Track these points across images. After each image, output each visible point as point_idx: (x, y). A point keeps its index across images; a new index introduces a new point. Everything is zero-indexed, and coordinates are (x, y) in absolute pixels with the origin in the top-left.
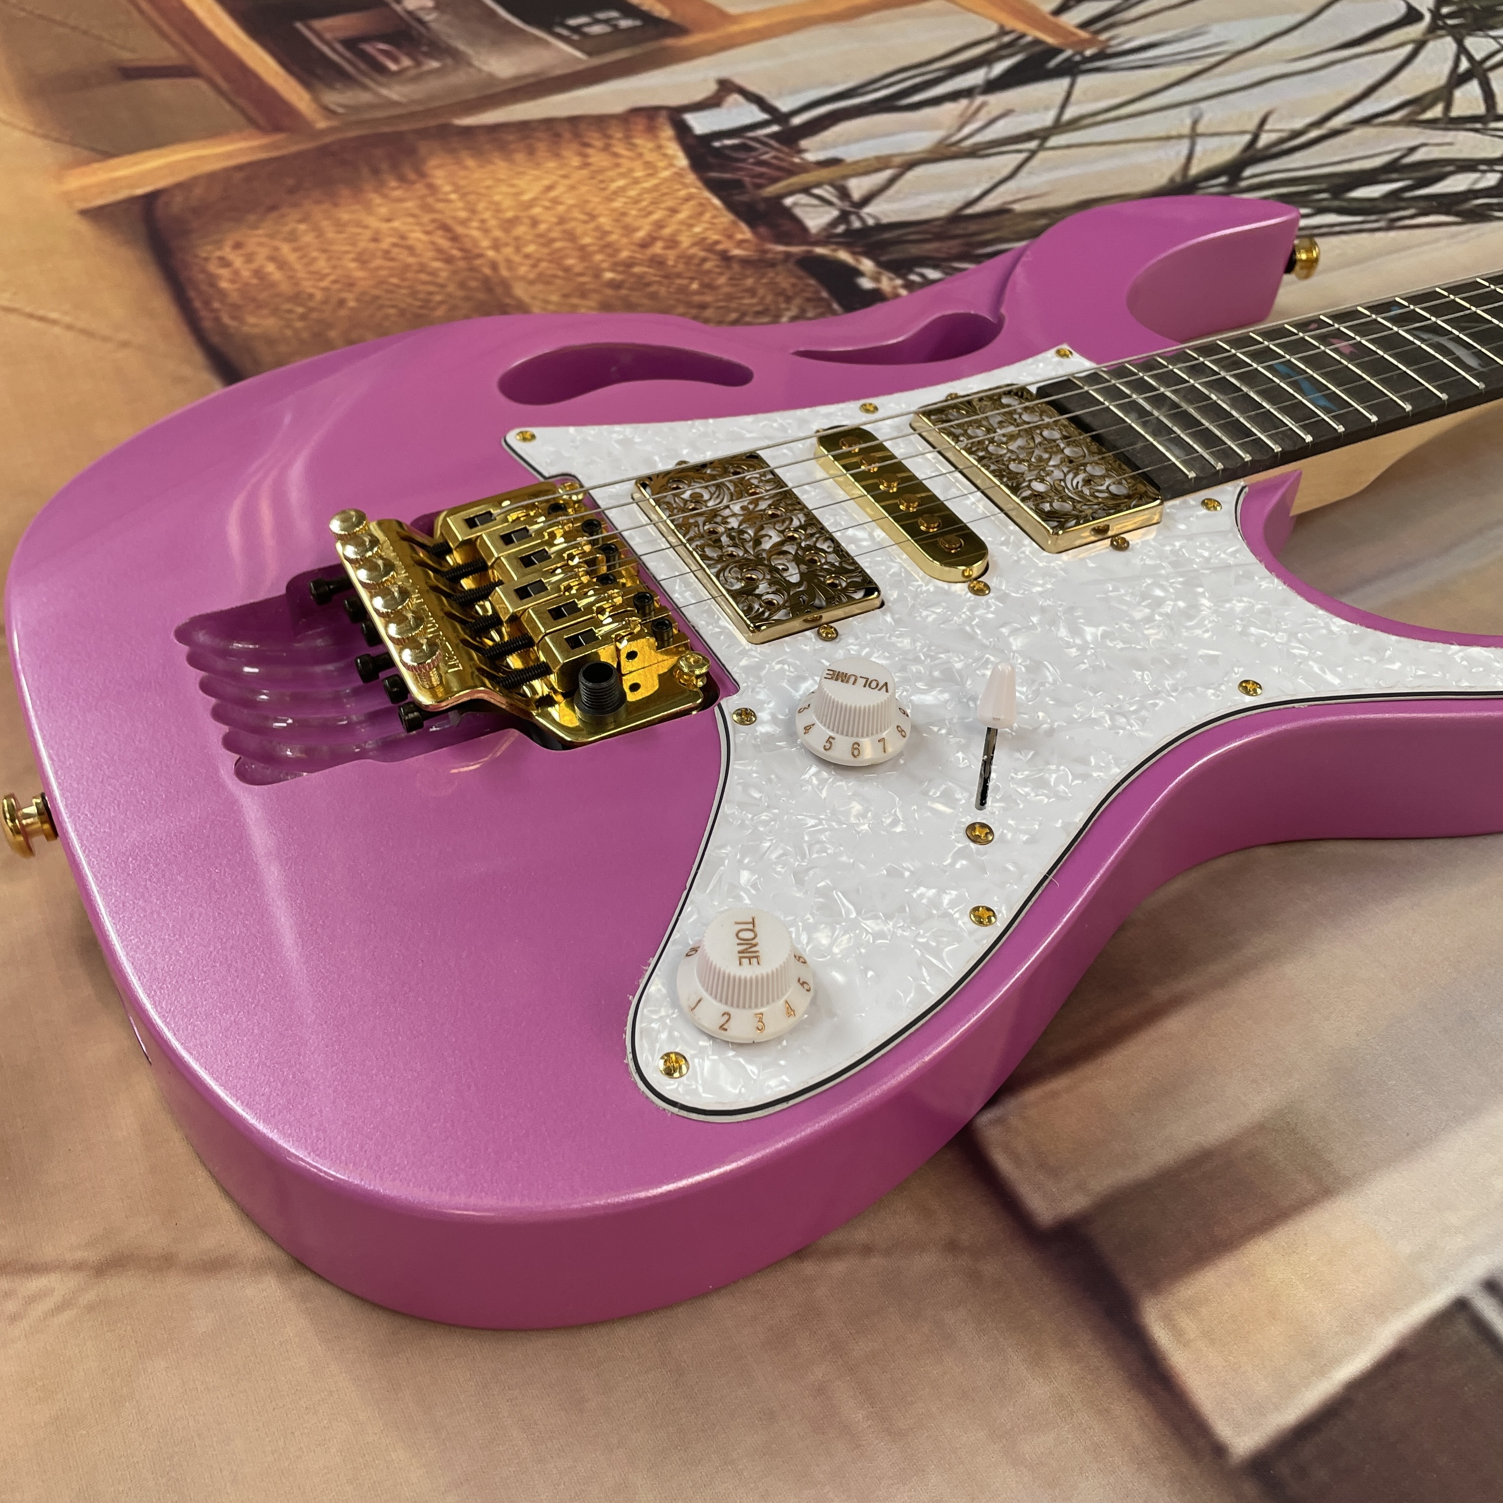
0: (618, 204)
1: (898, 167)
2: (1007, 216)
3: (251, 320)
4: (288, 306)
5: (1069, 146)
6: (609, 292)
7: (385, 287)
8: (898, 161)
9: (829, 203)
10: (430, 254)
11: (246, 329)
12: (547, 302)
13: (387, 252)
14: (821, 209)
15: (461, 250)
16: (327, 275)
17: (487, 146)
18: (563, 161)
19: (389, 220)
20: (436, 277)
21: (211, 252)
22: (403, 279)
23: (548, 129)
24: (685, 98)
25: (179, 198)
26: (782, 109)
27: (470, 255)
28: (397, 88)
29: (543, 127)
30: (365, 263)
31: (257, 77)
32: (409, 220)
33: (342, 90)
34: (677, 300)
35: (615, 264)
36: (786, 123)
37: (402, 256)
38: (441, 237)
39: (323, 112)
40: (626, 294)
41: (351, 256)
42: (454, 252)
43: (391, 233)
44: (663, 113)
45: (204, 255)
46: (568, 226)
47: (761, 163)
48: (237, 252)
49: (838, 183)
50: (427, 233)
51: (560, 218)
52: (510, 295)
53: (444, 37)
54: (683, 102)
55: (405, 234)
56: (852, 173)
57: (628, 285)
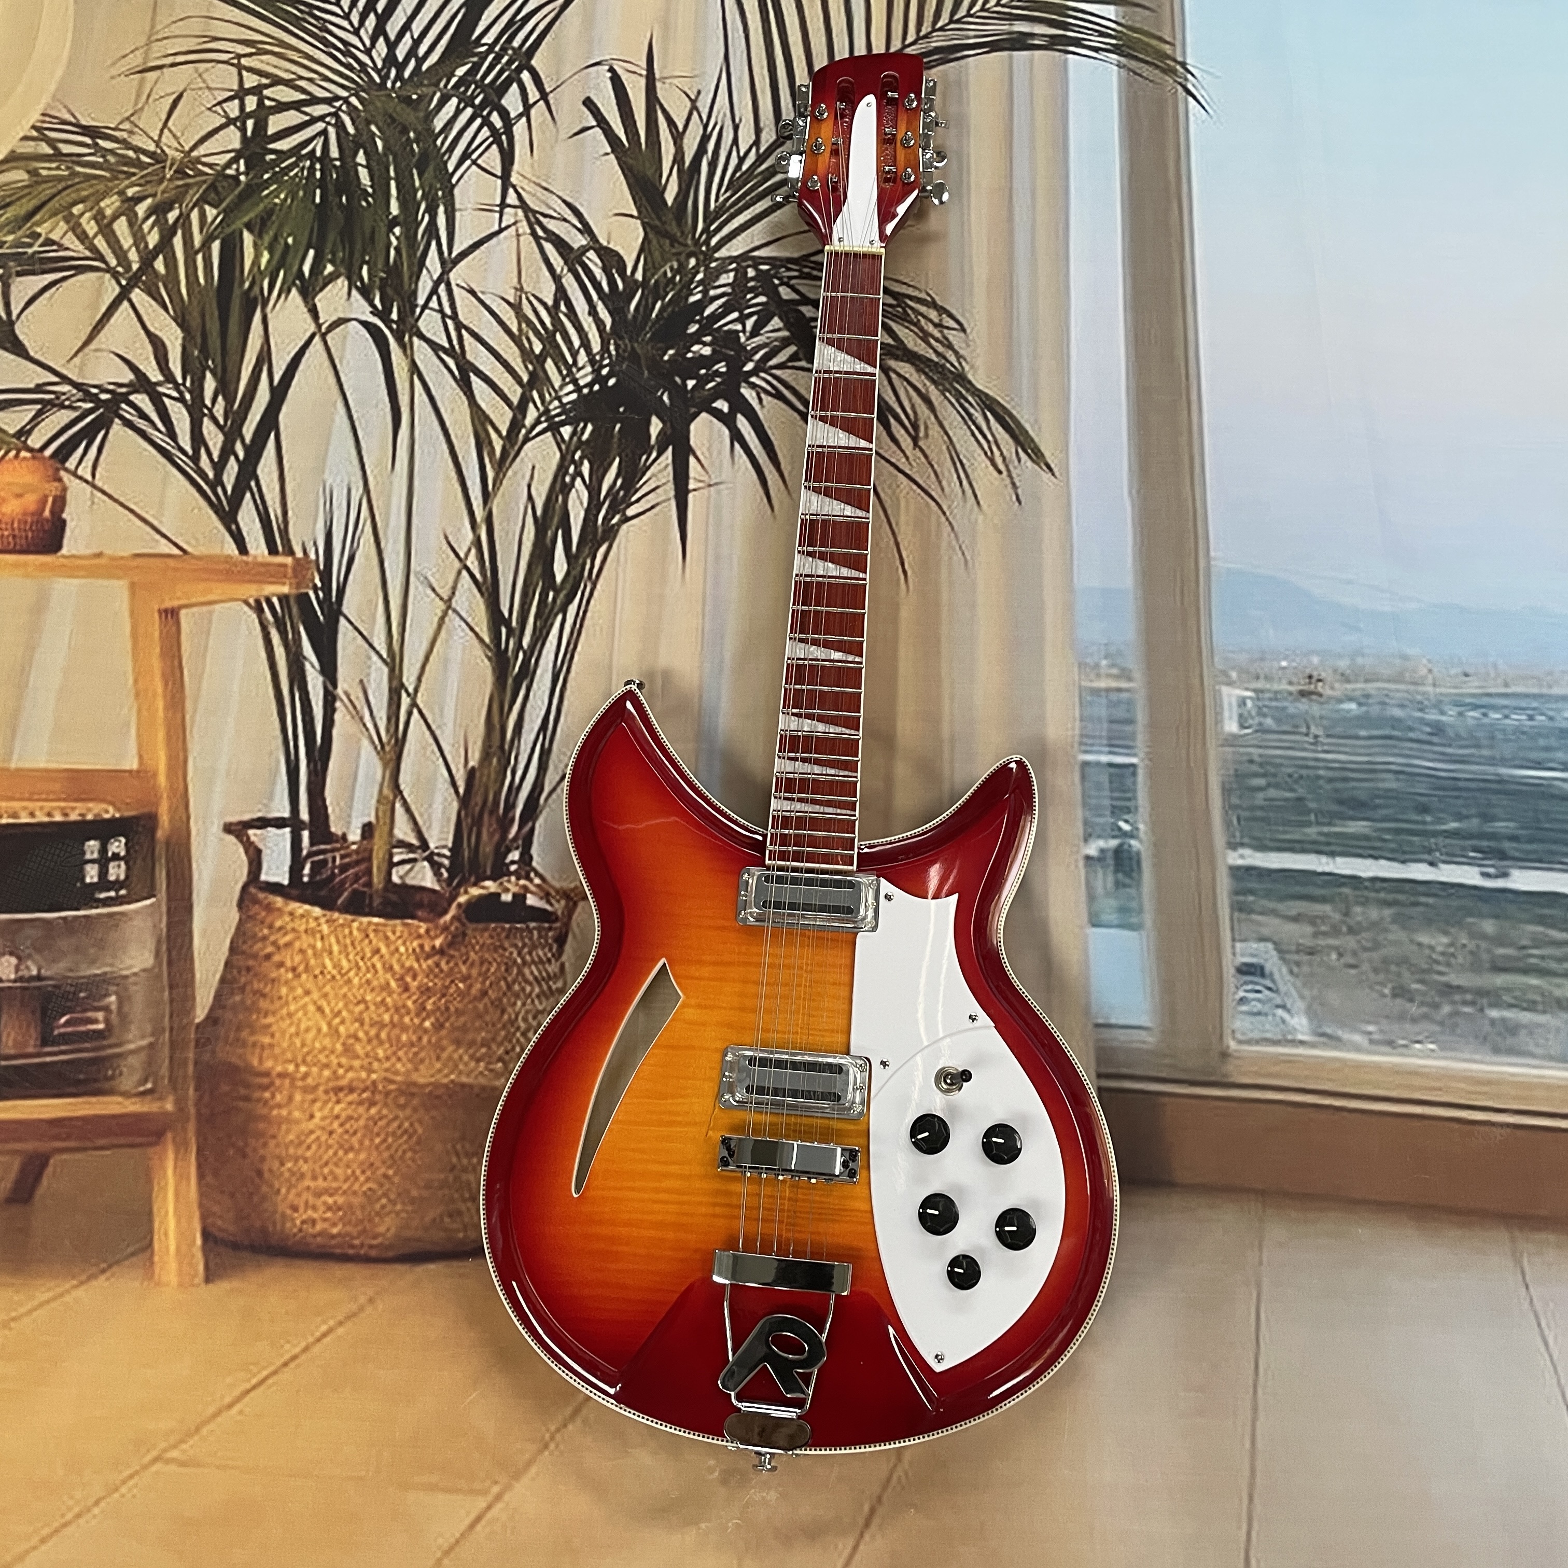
0: (356, 981)
1: (395, 797)
2: (478, 774)
3: (381, 1229)
5: (419, 681)
6: (444, 1033)
8: (387, 791)
9: (414, 860)
10: (361, 1110)
11: (389, 1235)
12: (439, 1071)
13: (347, 1132)
14: (416, 869)
15: (364, 1091)
16: (353, 1172)
17: (241, 1016)
18: (282, 981)
19: (312, 1117)
20: (386, 1116)
21: (295, 1225)
22: (378, 1135)
23: (239, 972)
24: (241, 867)
25: (220, 1223)
26: (286, 814)
27: (372, 1088)
28: (131, 1036)
29: (235, 972)
30: (351, 1148)
31: (71, 1119)
32: (318, 1105)
33: (117, 1072)
34: (470, 1002)
35: (418, 1015)
36: (303, 822)
37: (355, 1127)
38: (346, 1095)
39: (149, 1098)
40: (452, 1025)
41: (341, 1153)
42: (365, 1095)
43: (328, 1121)
44: (253, 890)
45: (295, 1230)
46: (367, 1020)
47: (344, 868)
48: (301, 1210)
49: (394, 842)
50: (338, 1102)
51: (356, 1020)
52: (423, 1086)
53: (70, 974)
54: (245, 870)
55: (333, 1114)
56: (387, 827)
57: (443, 1019)
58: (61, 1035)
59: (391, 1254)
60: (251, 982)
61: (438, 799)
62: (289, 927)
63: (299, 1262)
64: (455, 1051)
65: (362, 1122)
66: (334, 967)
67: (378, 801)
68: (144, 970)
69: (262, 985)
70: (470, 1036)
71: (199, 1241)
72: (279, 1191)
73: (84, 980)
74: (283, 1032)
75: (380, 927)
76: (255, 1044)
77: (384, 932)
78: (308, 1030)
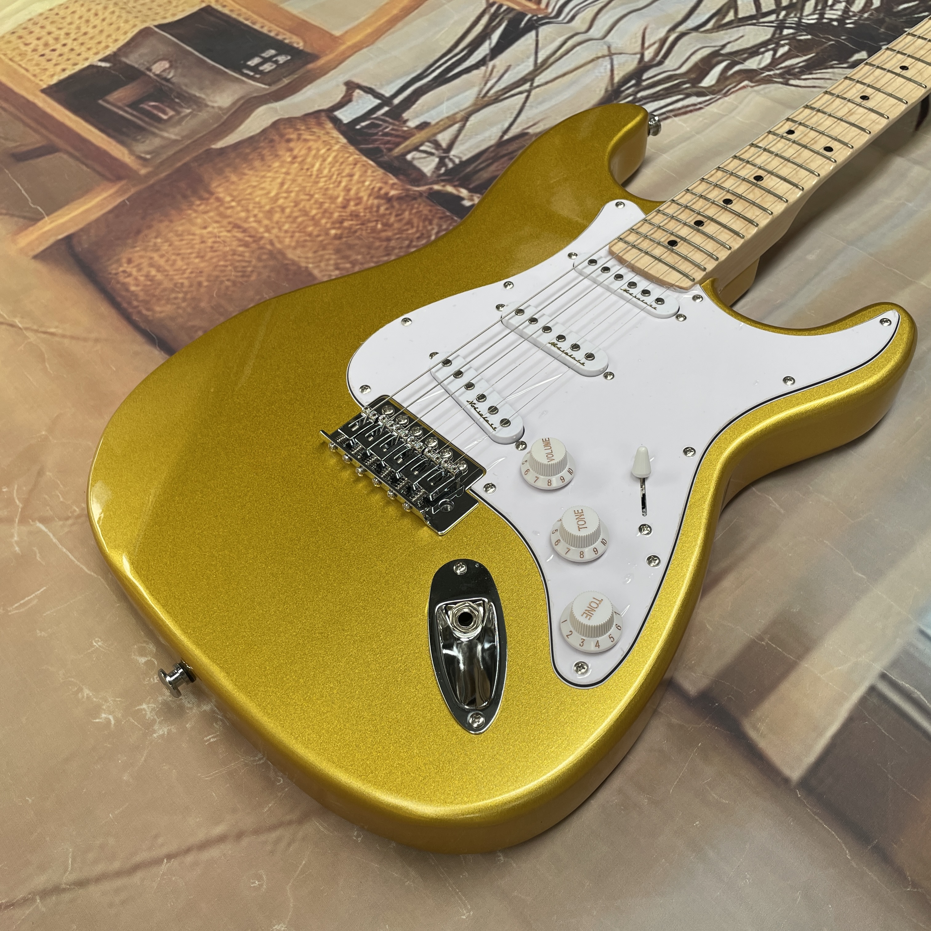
0: (321, 185)
1: (460, 121)
3: (158, 309)
4: (173, 295)
5: (547, 83)
6: (337, 242)
7: (219, 268)
8: (459, 117)
9: (432, 154)
10: (235, 243)
11: (158, 315)
12: (307, 258)
13: (212, 247)
14: (428, 159)
15: (251, 237)
16: (186, 269)
17: (237, 161)
18: (282, 159)
19: (205, 228)
20: (244, 256)
21: (117, 269)
22: (226, 261)
23: (266, 139)
24: (332, 101)
25: (84, 237)
26: (387, 95)
27: (256, 239)
28: (171, 130)
29: (262, 138)
30: (202, 257)
31: (92, 144)
32: (215, 225)
33: (142, 140)
34: (374, 238)
35: (333, 223)
36: (391, 103)
37: (221, 248)
38: (237, 232)
39: (140, 161)
40: (346, 241)
41: (194, 255)
42: (247, 239)
43: (210, 235)
44: (323, 114)
45: (113, 272)
46: (301, 206)
47: (386, 134)
48: (131, 265)
49: (431, 140)
50: (229, 231)
51: (295, 202)
52: (287, 259)
53: (184, 88)
54: (331, 104)
55: (218, 234)
56: (437, 131)
57: (345, 235)
58: (143, 108)
59: (143, 325)
60: (264, 148)
61: (486, 134)
62: (318, 135)
64: (330, 254)
65: (227, 249)
66: (318, 170)
67: (448, 118)
68: (219, 108)
69: (269, 153)
70: (348, 253)
71: (60, 237)
72: (135, 247)
73: (186, 95)
74: (248, 181)
75: (369, 166)
76: (226, 177)
77: (368, 169)
78: (263, 189)
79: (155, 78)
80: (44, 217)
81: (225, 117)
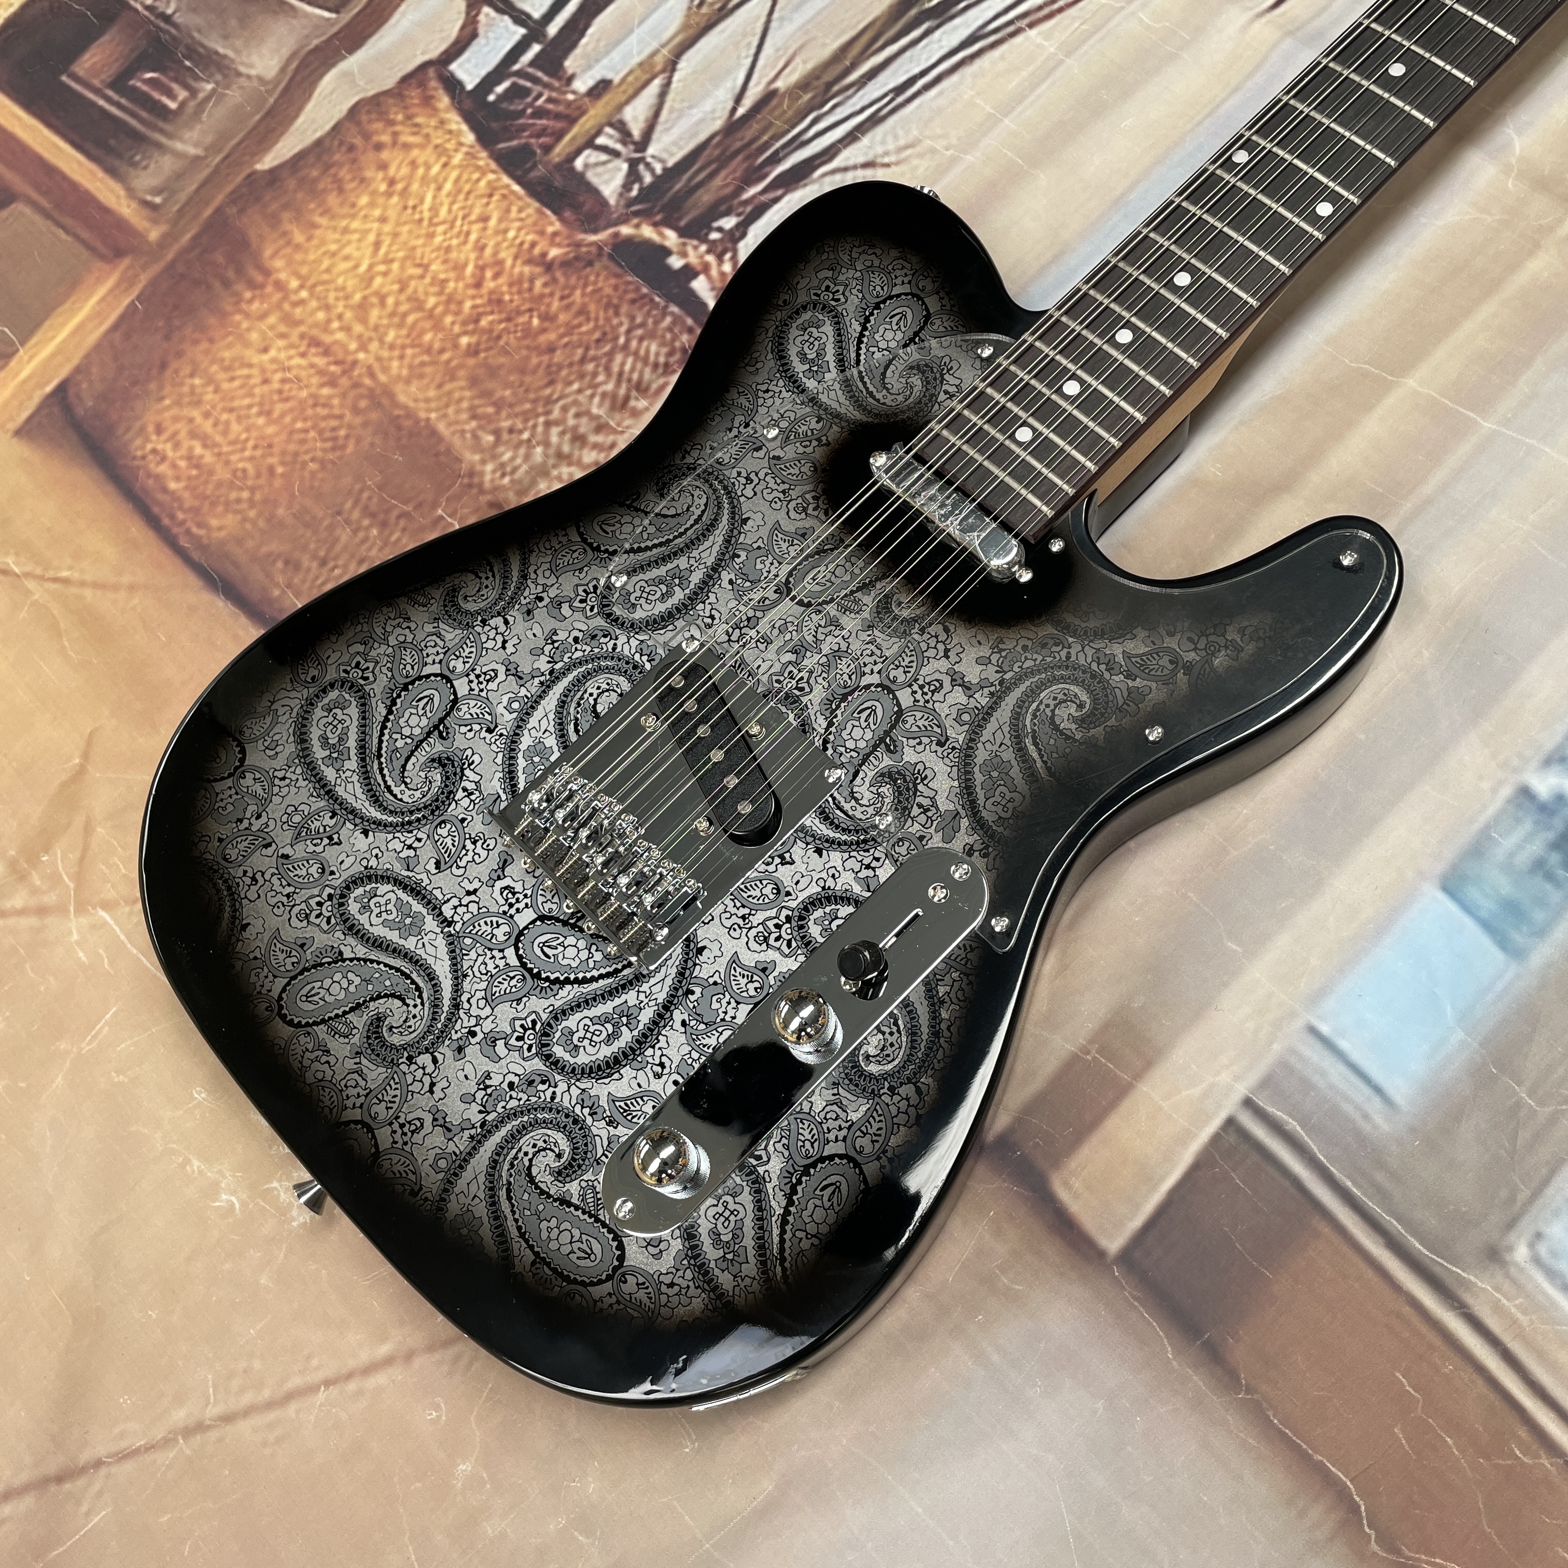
0: (438, 239)
1: (663, 71)
2: (773, 102)
3: (214, 522)
6: (471, 361)
7: (296, 437)
8: (659, 59)
9: (616, 154)
10: (315, 380)
11: (216, 535)
12: (427, 400)
13: (280, 392)
14: (610, 166)
15: (336, 363)
16: (247, 440)
17: (300, 195)
18: (371, 188)
19: (265, 350)
20: (331, 407)
21: (143, 447)
22: (305, 420)
23: (341, 144)
24: (443, 39)
25: (84, 386)
26: (536, 15)
27: (346, 366)
28: (187, 135)
29: (336, 143)
30: (269, 413)
31: (65, 177)
32: (281, 343)
33: (144, 163)
34: (528, 348)
35: (464, 323)
36: (544, 35)
37: (294, 393)
38: (316, 355)
39: (146, 212)
40: (486, 358)
41: (255, 410)
42: (333, 368)
43: (275, 366)
44: (431, 72)
45: (139, 453)
46: (410, 290)
47: (540, 113)
48: (164, 437)
49: (614, 120)
50: (303, 355)
51: (400, 281)
52: (395, 404)
53: (196, 35)
54: (443, 47)
55: (286, 364)
56: (623, 98)
57: (483, 346)
58: (135, 89)
59: (196, 556)
60: (340, 165)
61: (708, 106)
62: (426, 131)
63: (110, 488)
64: (462, 388)
65: (304, 394)
66: (430, 209)
67: (641, 65)
68: (260, 79)
69: (348, 177)
70: (490, 385)
71: (49, 389)
72: (162, 399)
73: (201, 50)
74: (323, 242)
75: (512, 197)
76: (285, 234)
77: (511, 204)
78: (347, 258)
79: (146, 13)
80: (18, 350)
81: (272, 100)
